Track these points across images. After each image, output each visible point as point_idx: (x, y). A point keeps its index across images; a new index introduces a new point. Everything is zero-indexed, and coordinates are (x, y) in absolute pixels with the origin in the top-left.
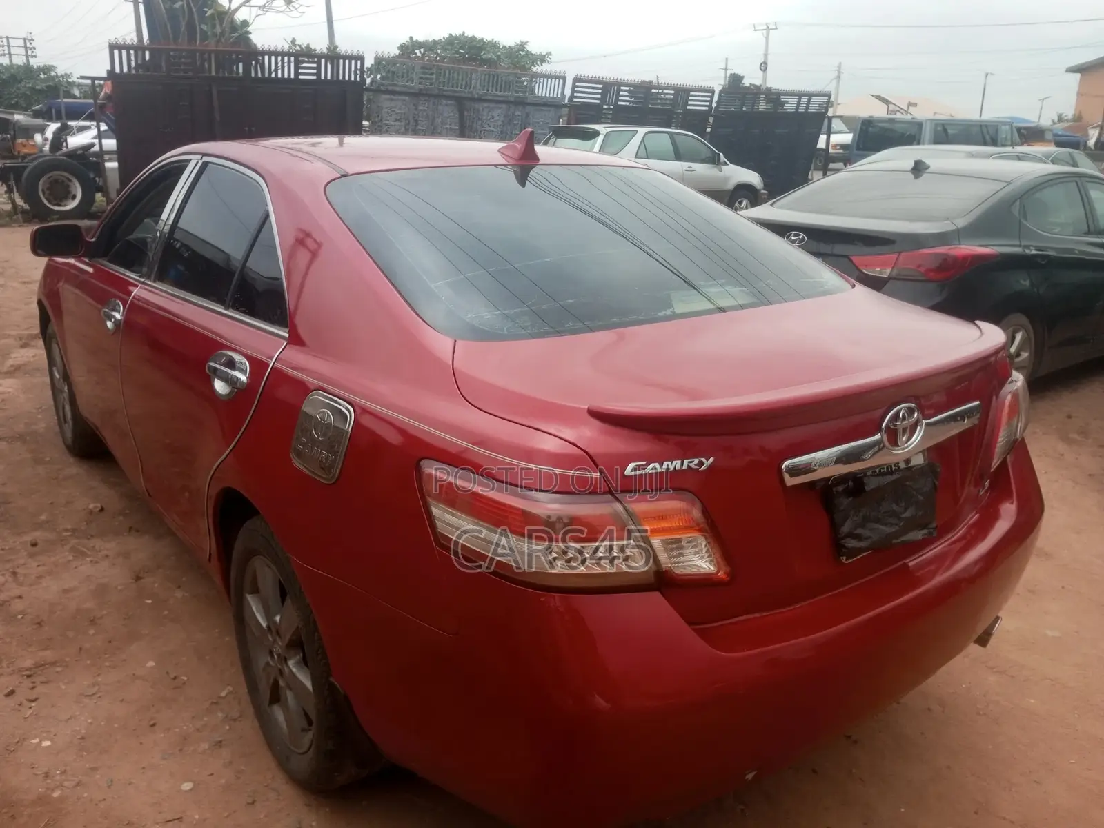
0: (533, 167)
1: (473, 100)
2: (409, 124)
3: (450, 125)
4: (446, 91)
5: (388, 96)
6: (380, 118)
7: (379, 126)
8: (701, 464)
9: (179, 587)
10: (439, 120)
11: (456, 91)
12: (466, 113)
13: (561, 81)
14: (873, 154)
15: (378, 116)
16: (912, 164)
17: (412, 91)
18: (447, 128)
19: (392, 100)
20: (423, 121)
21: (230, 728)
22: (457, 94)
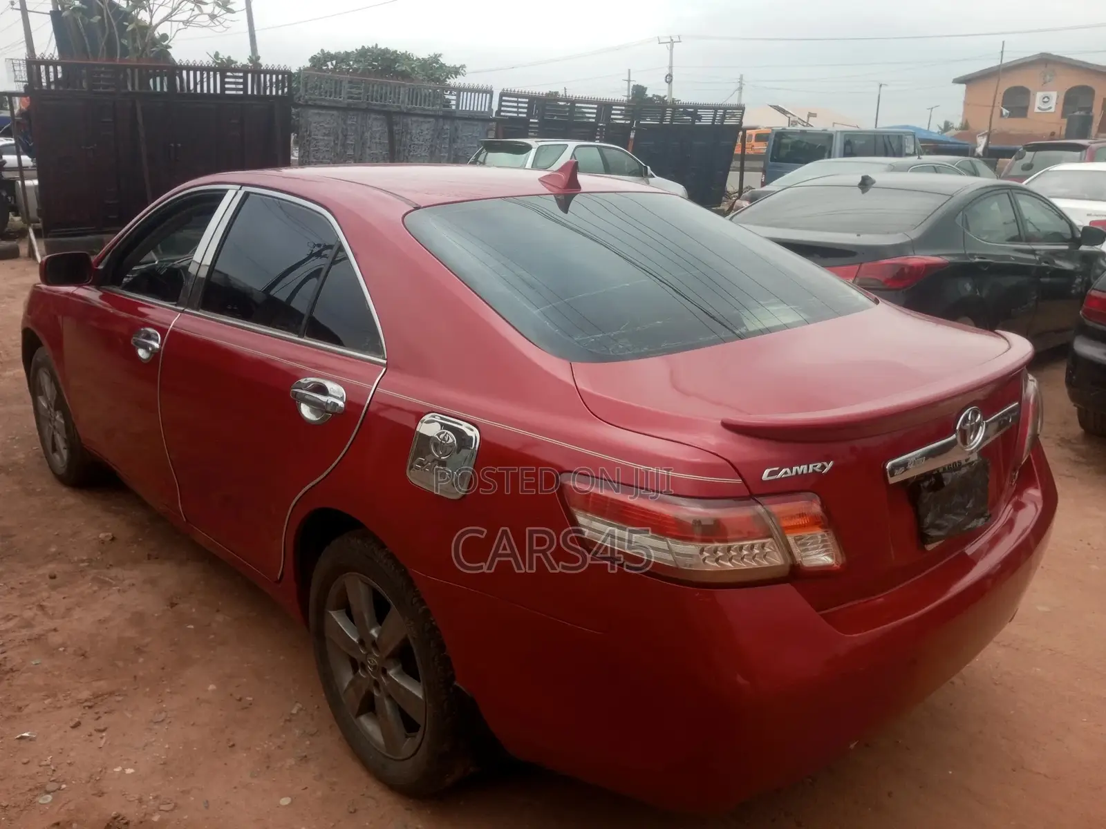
0: (574, 195)
1: (401, 113)
2: (338, 138)
3: (380, 139)
4: (375, 105)
5: (316, 111)
6: (308, 133)
7: (307, 141)
8: (823, 467)
9: (218, 611)
10: (367, 135)
11: (385, 106)
12: (395, 128)
13: (488, 95)
14: (801, 166)
15: (307, 131)
16: (859, 180)
17: (339, 105)
18: (376, 143)
19: (319, 114)
20: (351, 135)
21: (311, 744)
22: (386, 109)
